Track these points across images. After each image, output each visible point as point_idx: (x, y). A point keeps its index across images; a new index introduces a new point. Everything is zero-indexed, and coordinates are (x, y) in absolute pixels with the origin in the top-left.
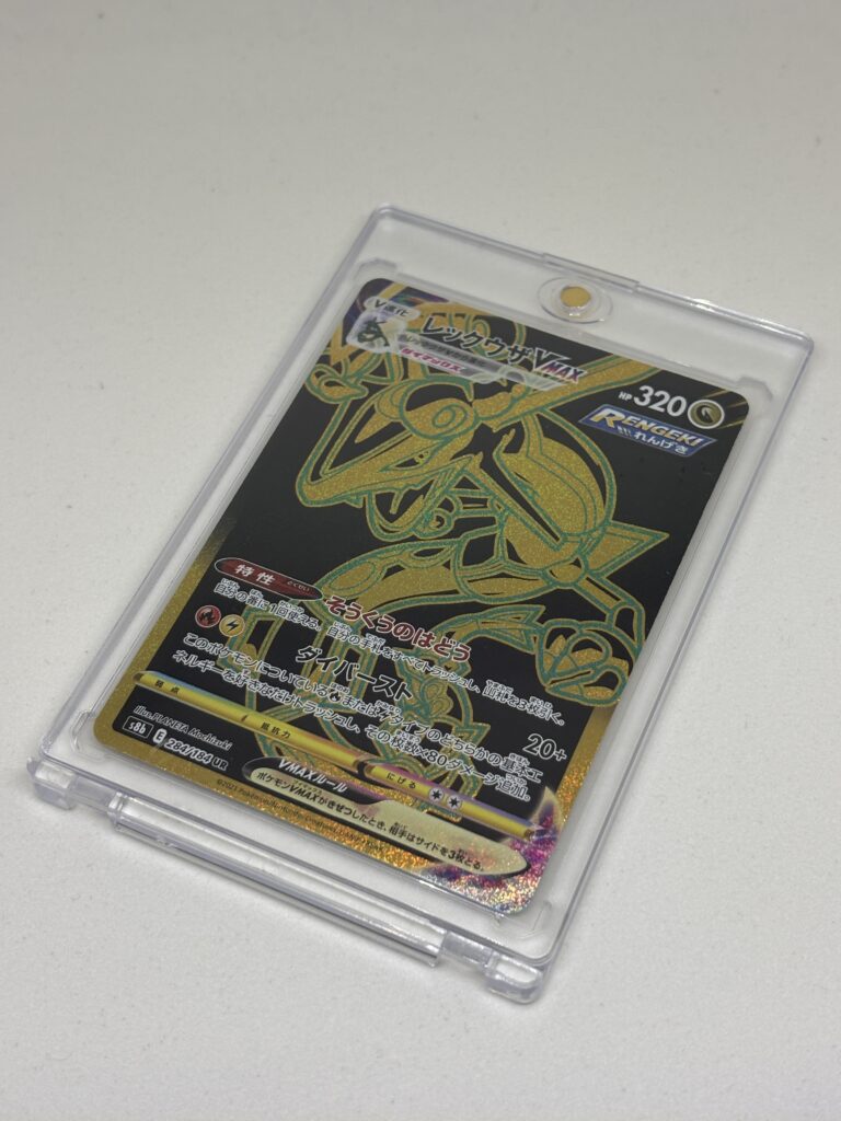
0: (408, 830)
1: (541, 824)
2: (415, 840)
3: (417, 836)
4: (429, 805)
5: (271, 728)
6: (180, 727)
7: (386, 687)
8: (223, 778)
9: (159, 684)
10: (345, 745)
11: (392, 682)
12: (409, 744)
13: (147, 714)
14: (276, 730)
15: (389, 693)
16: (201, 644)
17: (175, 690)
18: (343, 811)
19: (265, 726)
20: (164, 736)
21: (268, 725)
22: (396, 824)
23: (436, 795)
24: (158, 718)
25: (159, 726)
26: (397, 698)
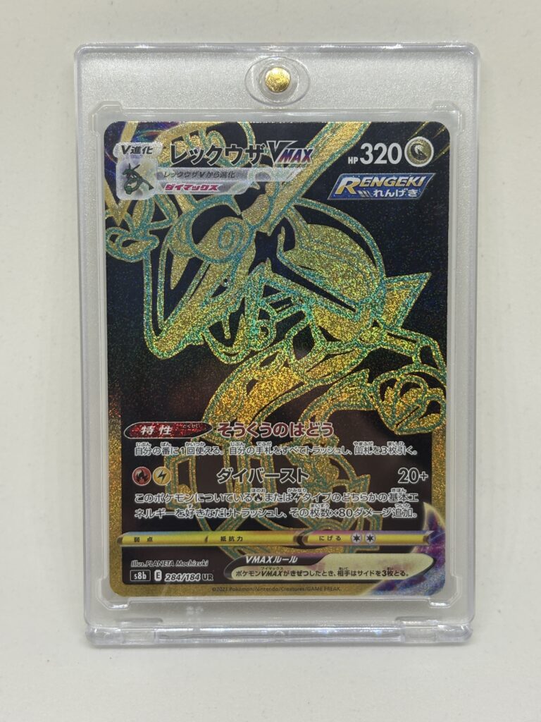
0: (350, 569)
1: (431, 529)
2: (357, 573)
3: (357, 571)
4: (355, 547)
5: (227, 539)
6: (168, 564)
7: (289, 476)
8: (214, 586)
9: (137, 540)
10: (283, 530)
11: (290, 472)
12: (323, 510)
13: (141, 565)
14: (231, 539)
15: (293, 480)
16: (148, 498)
17: (150, 540)
18: (303, 574)
19: (223, 539)
20: (161, 574)
21: (225, 537)
22: (340, 568)
23: (357, 538)
24: (150, 564)
25: (153, 569)
26: (300, 481)
